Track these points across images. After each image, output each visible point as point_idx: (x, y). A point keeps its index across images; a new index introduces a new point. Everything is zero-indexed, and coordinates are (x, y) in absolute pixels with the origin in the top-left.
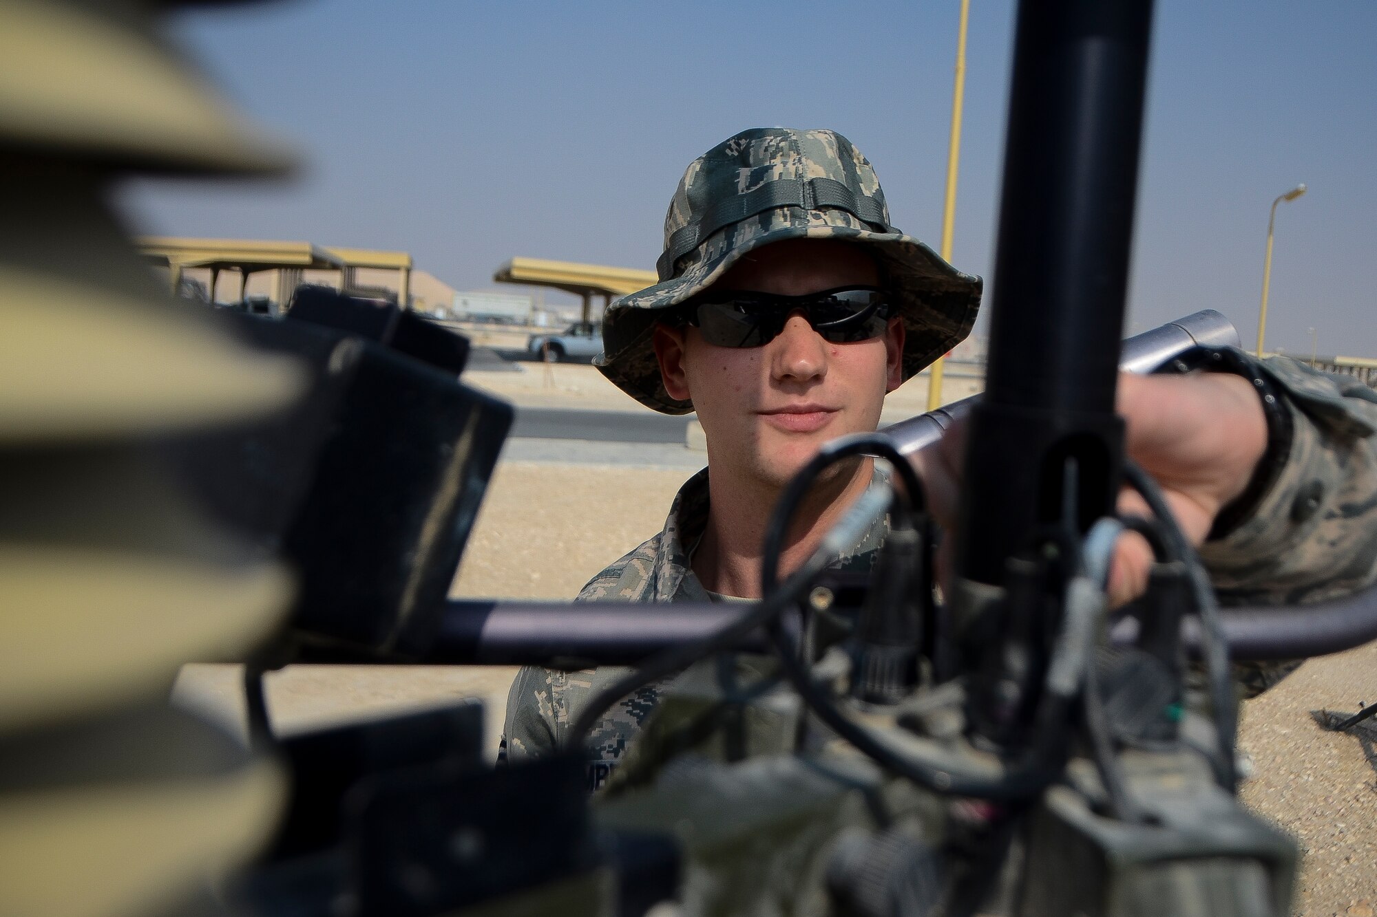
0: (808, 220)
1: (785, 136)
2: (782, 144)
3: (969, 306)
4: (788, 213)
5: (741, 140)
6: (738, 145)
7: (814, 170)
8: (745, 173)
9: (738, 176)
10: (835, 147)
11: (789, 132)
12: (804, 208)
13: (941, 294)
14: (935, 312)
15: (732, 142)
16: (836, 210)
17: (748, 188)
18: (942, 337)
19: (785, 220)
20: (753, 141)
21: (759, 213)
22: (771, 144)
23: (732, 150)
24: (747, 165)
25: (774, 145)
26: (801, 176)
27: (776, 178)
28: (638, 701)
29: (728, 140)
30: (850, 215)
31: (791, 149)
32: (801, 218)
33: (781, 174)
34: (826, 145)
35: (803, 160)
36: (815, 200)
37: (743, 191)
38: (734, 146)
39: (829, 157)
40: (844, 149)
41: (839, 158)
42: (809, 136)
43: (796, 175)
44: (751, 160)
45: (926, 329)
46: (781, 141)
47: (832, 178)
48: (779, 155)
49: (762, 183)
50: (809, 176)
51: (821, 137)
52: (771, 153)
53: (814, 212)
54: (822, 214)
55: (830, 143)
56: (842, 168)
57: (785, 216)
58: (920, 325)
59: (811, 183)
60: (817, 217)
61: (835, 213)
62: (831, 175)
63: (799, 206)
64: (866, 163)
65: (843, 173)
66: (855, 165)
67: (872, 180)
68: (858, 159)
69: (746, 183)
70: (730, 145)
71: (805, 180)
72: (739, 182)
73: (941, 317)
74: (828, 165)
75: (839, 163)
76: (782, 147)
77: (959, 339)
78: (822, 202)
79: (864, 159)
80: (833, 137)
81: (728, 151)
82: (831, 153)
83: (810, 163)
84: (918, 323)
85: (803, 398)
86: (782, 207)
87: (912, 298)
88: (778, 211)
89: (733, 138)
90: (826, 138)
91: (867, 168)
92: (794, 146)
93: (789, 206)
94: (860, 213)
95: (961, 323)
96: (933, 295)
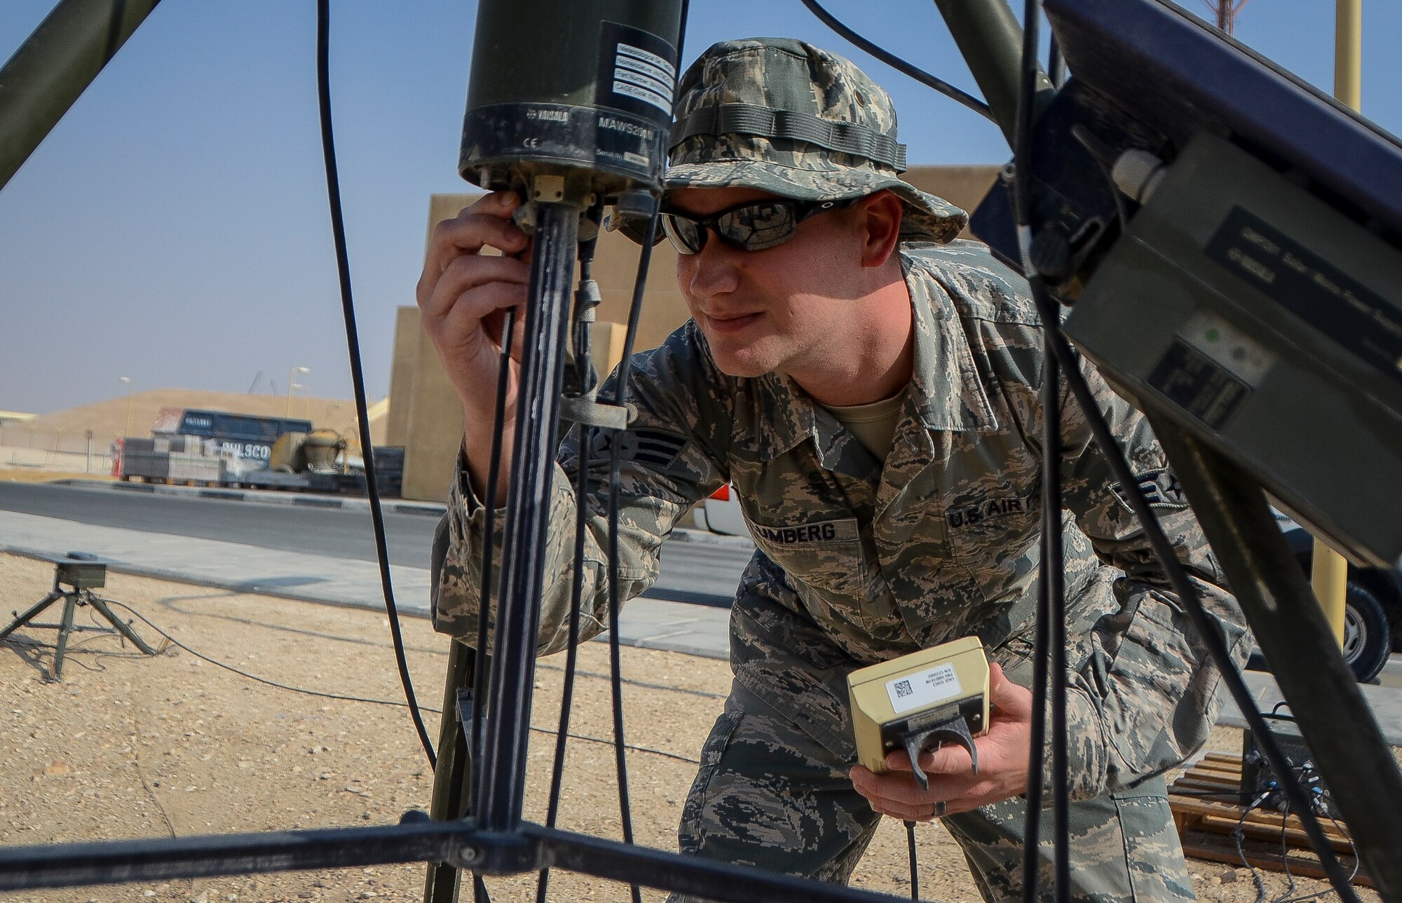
8: (690, 96)
17: (688, 113)
24: (701, 85)
27: (702, 104)
33: (705, 101)
44: (703, 81)
49: (694, 110)
69: (689, 107)
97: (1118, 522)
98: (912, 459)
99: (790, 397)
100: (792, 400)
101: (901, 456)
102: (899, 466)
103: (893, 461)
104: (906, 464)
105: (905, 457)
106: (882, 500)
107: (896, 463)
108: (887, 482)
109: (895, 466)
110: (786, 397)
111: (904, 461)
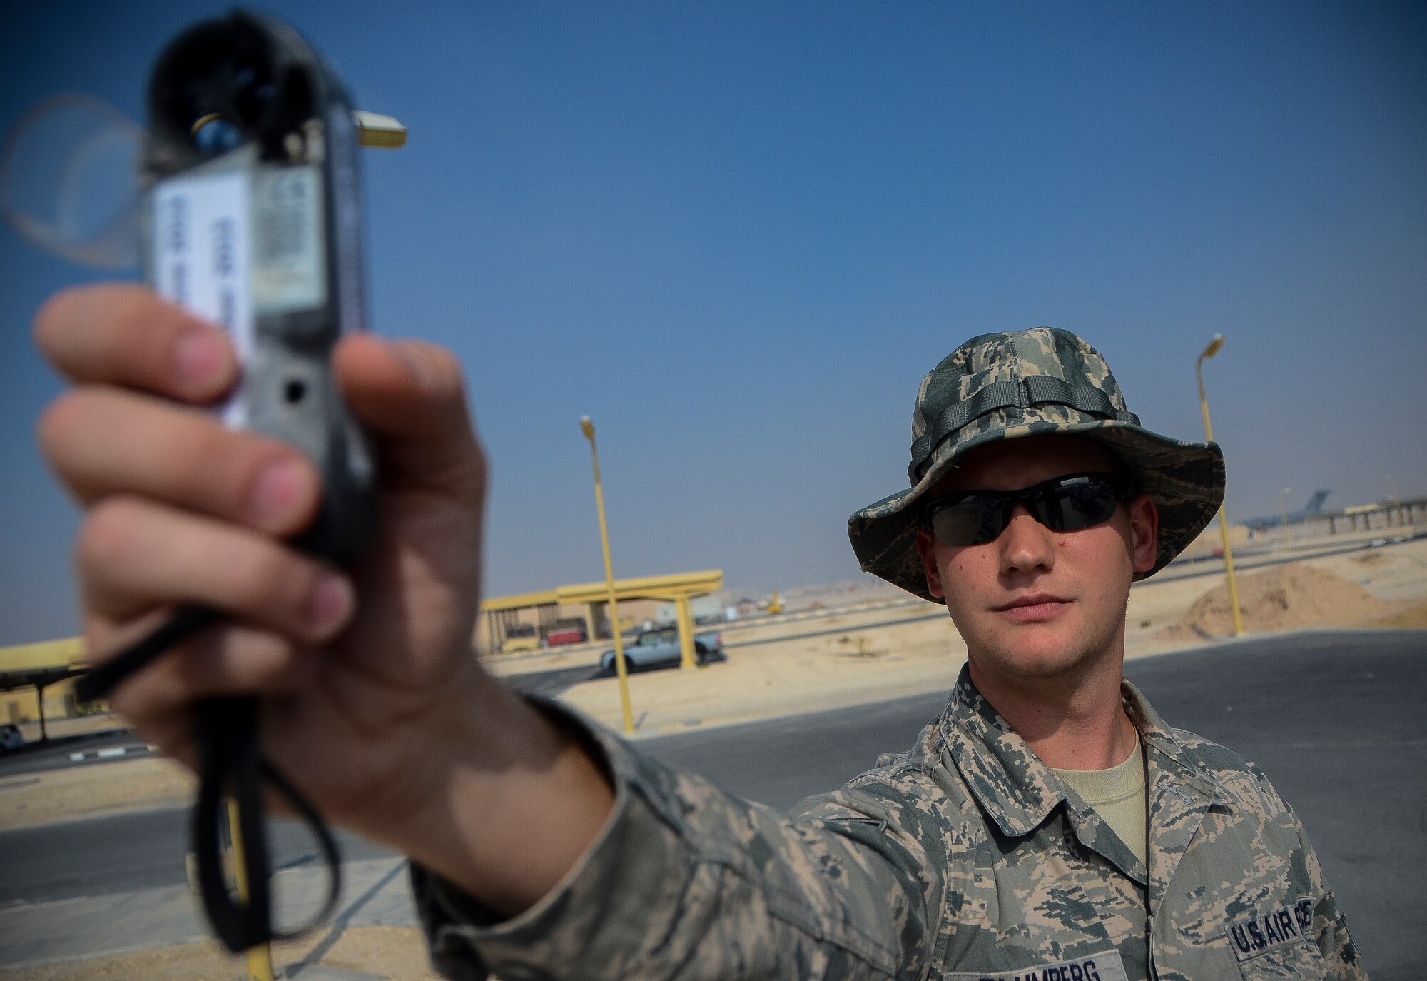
0: (1024, 418)
1: (1002, 339)
2: (999, 348)
3: (1214, 470)
4: (1004, 414)
5: (966, 348)
6: (964, 353)
7: (1028, 369)
8: (966, 379)
9: (960, 384)
10: (1051, 344)
11: (1007, 335)
12: (1020, 408)
13: (1183, 465)
14: (1183, 483)
15: (958, 352)
16: (1051, 404)
17: (968, 394)
18: (1200, 506)
19: (1002, 421)
20: (975, 349)
21: (977, 418)
22: (989, 349)
23: (959, 360)
24: (970, 372)
25: (992, 350)
26: (1016, 377)
27: (992, 381)
28: (1054, 901)
29: (955, 351)
30: (1067, 408)
31: (1007, 351)
32: (1017, 417)
33: (997, 377)
34: (1041, 342)
35: (1019, 360)
36: (1030, 397)
37: (964, 398)
38: (960, 355)
39: (1044, 354)
40: (1064, 343)
41: (1057, 353)
42: (1026, 337)
43: (1011, 376)
44: (974, 368)
45: (1183, 501)
46: (998, 345)
47: (1047, 374)
48: (997, 358)
49: (980, 388)
50: (1024, 375)
51: (1038, 336)
52: (990, 358)
53: (1029, 410)
54: (1038, 411)
55: (1046, 341)
56: (1059, 362)
57: (1001, 417)
58: (1175, 499)
59: (1026, 381)
60: (1032, 414)
61: (1051, 408)
62: (1046, 371)
63: (1014, 406)
64: (1093, 352)
65: (1061, 367)
66: (1083, 355)
67: (1101, 369)
68: (1085, 349)
69: (966, 390)
70: (957, 355)
71: (1020, 379)
72: (960, 390)
73: (1191, 485)
74: (1043, 361)
75: (1056, 358)
76: (1000, 351)
77: (1216, 503)
78: (1036, 399)
79: (1092, 349)
80: (1049, 334)
81: (956, 361)
82: (1047, 349)
83: (1025, 363)
84: (1173, 497)
85: (1031, 589)
86: (997, 409)
87: (1157, 474)
88: (995, 414)
89: (959, 348)
90: (1042, 336)
91: (1095, 357)
92: (1011, 349)
93: (1004, 407)
94: (1079, 404)
95: (1212, 487)
96: (1176, 467)
97: (1354, 966)
98: (1186, 809)
99: (1027, 760)
100: (1031, 762)
101: (1172, 809)
102: (1173, 822)
103: (1163, 820)
104: (1180, 818)
105: (1178, 809)
106: (1159, 880)
107: (1169, 820)
108: (1161, 850)
109: (1168, 824)
110: (1022, 762)
111: (1178, 814)
